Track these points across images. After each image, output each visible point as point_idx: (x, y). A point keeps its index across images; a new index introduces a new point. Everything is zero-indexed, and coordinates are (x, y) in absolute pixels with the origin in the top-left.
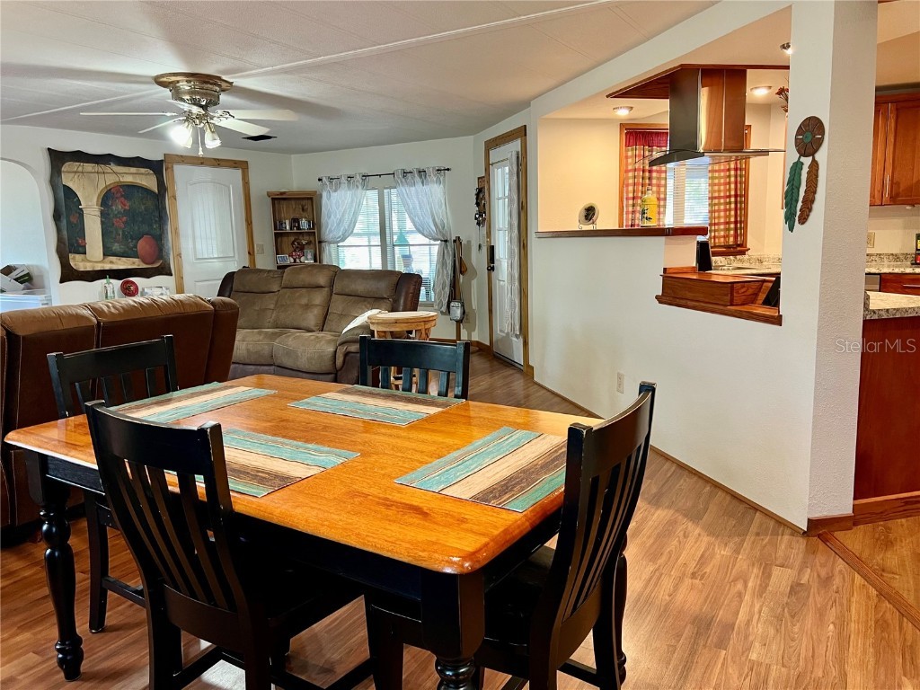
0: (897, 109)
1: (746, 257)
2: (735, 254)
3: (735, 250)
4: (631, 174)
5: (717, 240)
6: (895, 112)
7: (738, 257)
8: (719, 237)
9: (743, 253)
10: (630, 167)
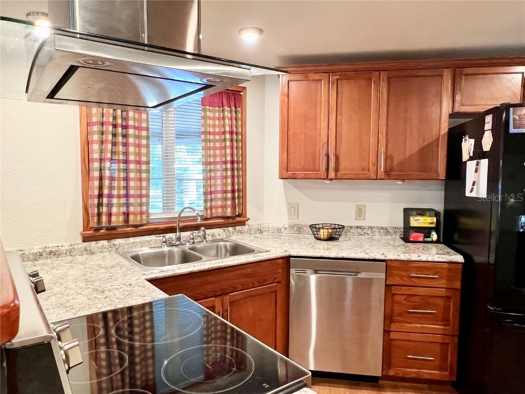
0: (388, 78)
1: (245, 228)
2: (234, 225)
3: (234, 221)
4: (95, 128)
5: (214, 211)
6: (386, 81)
7: (238, 228)
8: (216, 208)
9: (243, 223)
10: (95, 119)
